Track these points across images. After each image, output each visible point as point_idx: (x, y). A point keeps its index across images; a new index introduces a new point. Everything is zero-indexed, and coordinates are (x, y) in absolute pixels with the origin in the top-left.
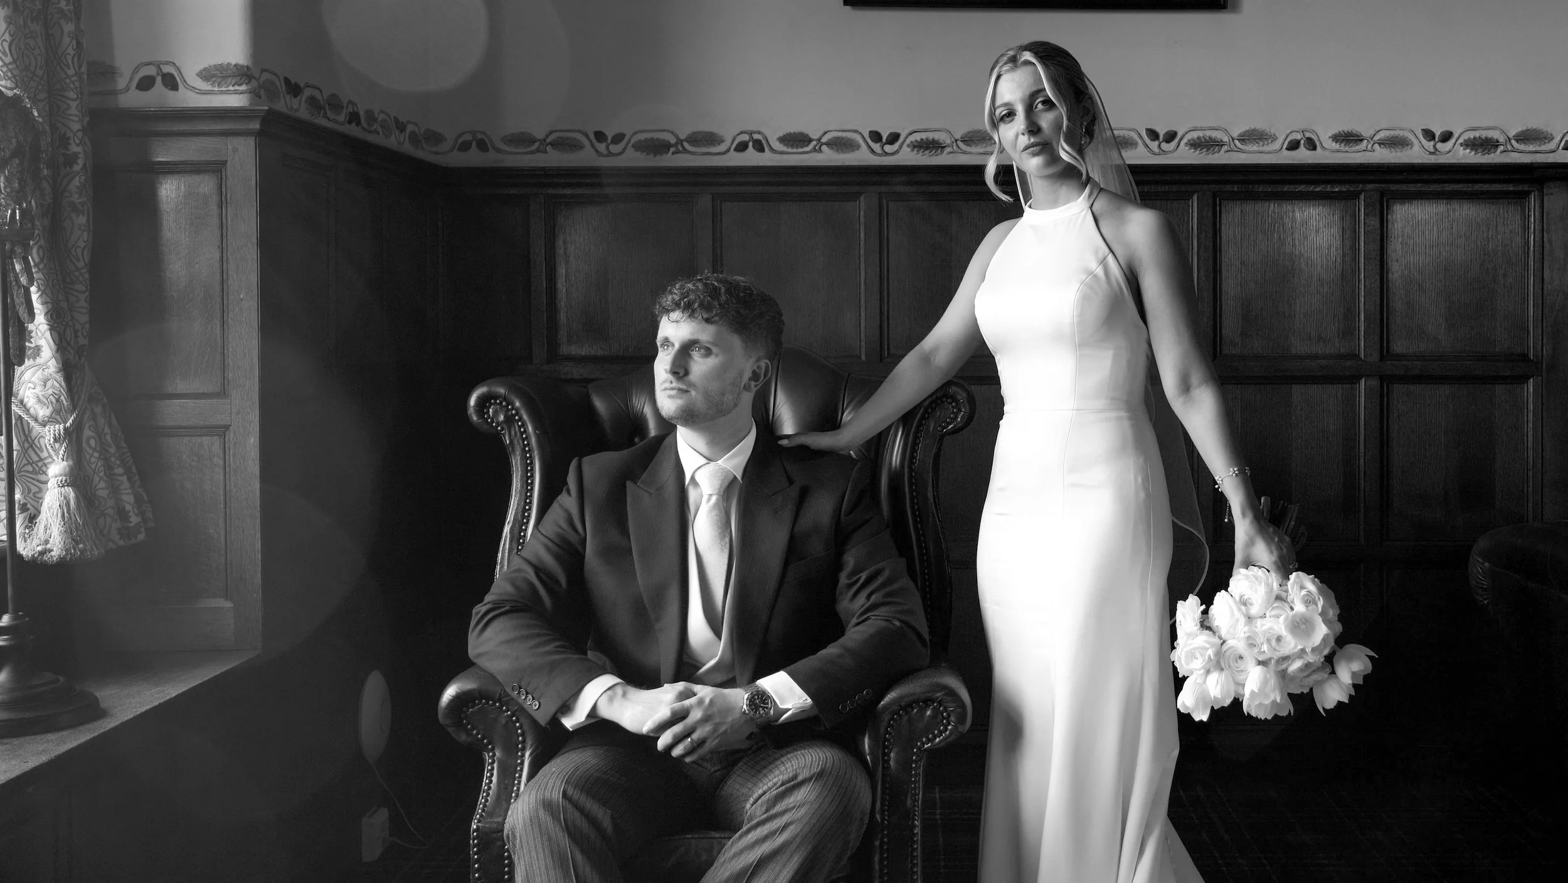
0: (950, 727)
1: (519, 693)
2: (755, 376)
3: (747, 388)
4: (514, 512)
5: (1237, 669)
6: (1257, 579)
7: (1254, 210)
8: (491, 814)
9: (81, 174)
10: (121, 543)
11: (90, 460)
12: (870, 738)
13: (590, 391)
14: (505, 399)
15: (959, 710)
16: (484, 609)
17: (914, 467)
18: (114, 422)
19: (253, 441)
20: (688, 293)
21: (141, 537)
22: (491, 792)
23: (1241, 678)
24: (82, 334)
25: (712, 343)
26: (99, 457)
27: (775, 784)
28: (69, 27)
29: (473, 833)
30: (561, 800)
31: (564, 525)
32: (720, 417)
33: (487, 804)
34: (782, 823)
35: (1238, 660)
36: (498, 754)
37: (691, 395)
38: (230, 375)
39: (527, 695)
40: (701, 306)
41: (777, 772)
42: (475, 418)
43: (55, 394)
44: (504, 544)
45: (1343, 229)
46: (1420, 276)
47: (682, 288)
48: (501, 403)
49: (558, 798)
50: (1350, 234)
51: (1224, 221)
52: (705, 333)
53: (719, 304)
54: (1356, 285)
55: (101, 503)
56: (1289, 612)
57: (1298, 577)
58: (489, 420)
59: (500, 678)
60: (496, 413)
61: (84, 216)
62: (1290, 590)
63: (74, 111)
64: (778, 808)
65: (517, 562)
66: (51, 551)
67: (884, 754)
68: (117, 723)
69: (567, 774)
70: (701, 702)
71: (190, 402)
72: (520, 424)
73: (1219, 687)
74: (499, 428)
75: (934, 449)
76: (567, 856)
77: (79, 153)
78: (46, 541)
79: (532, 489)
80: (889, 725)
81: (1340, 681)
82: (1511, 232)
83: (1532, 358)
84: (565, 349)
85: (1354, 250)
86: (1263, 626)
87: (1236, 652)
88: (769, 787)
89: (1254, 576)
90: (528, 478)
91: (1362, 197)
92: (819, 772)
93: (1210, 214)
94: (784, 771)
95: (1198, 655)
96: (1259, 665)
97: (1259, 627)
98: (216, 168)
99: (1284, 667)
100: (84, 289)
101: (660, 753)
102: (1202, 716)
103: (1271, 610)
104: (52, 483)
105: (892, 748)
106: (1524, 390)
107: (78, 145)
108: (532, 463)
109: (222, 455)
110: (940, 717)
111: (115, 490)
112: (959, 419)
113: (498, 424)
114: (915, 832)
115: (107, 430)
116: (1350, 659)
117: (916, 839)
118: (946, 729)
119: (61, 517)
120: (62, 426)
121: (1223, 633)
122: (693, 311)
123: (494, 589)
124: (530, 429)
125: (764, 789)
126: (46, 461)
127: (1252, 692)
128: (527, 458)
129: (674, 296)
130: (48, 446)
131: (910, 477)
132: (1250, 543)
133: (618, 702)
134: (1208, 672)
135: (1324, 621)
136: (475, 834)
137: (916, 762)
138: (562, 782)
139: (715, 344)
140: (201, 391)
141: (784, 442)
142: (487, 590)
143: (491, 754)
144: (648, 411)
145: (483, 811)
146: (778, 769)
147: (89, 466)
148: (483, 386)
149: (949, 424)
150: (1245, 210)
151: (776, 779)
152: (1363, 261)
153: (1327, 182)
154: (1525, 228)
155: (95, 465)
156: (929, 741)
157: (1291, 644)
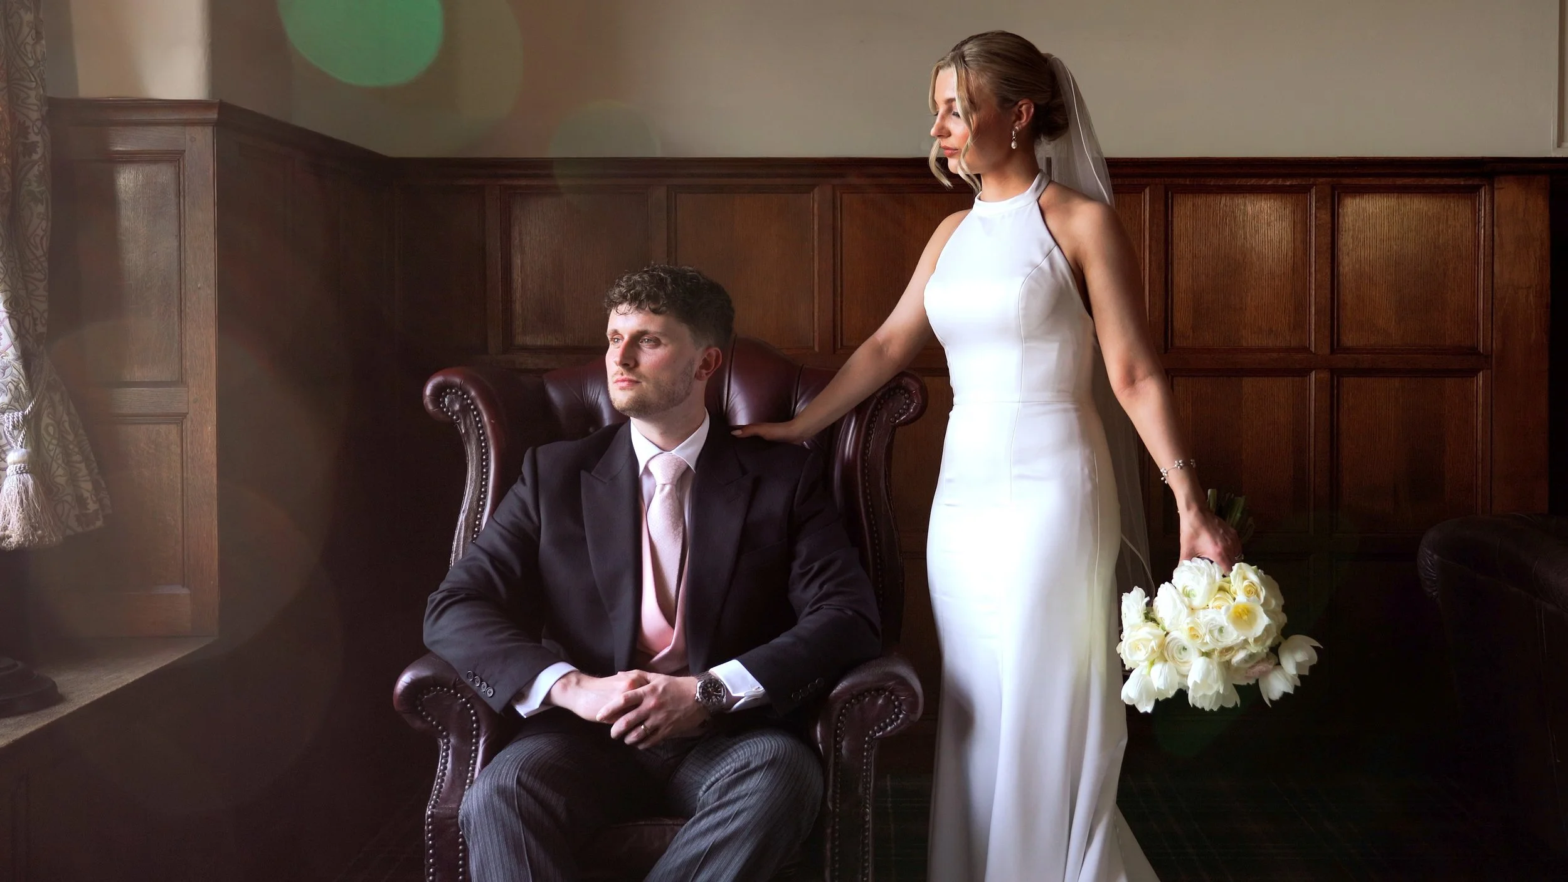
0: (901, 716)
1: (474, 680)
2: (706, 365)
3: (698, 376)
4: (469, 501)
5: (1182, 661)
6: (1199, 570)
7: (1206, 204)
8: (445, 801)
9: (40, 163)
10: (80, 530)
11: (48, 447)
12: (822, 726)
13: (545, 381)
14: (460, 389)
15: (910, 699)
16: (439, 597)
17: (866, 458)
18: (73, 410)
19: (210, 431)
20: (634, 285)
21: (99, 524)
22: (445, 778)
23: (1184, 669)
24: (41, 322)
25: (660, 333)
26: (58, 444)
27: (727, 772)
28: (28, 17)
29: (428, 819)
30: (515, 786)
31: (519, 514)
32: (672, 407)
33: (442, 790)
34: (734, 811)
35: (1182, 650)
36: (452, 740)
37: (642, 385)
38: (188, 364)
39: (481, 682)
40: (648, 297)
41: (729, 760)
42: (430, 407)
43: (15, 381)
44: (459, 533)
45: (1294, 222)
46: (1371, 268)
47: (629, 279)
48: (456, 392)
49: (513, 784)
50: (1301, 227)
51: (1175, 215)
52: (653, 324)
53: (665, 294)
54: (1306, 278)
55: (59, 489)
56: (1231, 602)
57: (1240, 568)
58: (445, 410)
59: (455, 666)
60: (451, 402)
61: (43, 205)
62: (1232, 581)
63: (33, 100)
64: (731, 795)
65: (472, 549)
66: (9, 537)
67: (836, 742)
68: (75, 708)
69: (521, 760)
70: (654, 690)
71: (146, 390)
72: (475, 413)
73: (1162, 678)
74: (455, 417)
75: (887, 440)
76: (522, 842)
77: (38, 142)
78: (4, 527)
79: (487, 478)
80: (841, 714)
81: (1284, 671)
82: (1461, 226)
83: (1481, 351)
84: (521, 339)
85: (1306, 243)
86: (1204, 617)
87: (1180, 643)
88: (721, 775)
89: (1196, 567)
90: (483, 467)
91: (1313, 191)
92: (772, 759)
93: (1162, 208)
94: (736, 759)
95: (1141, 647)
96: (1202, 656)
97: (1201, 619)
98: (174, 157)
99: (1227, 658)
100: (43, 277)
101: (613, 740)
102: (1146, 707)
103: (1215, 601)
104: (11, 470)
105: (844, 737)
106: (1473, 382)
107: (37, 134)
108: (487, 452)
109: (179, 443)
110: (891, 706)
111: (73, 479)
112: (911, 410)
113: (453, 413)
114: (867, 819)
115: (65, 418)
116: (1293, 650)
117: (867, 826)
118: (898, 718)
119: (20, 504)
120: (20, 413)
121: (1167, 624)
122: (641, 302)
123: (450, 576)
124: (485, 418)
125: (717, 776)
126: (4, 449)
127: (1195, 683)
128: (482, 448)
129: (621, 288)
130: (6, 433)
131: (863, 468)
132: (1195, 536)
133: (572, 689)
134: (1152, 663)
135: (1267, 612)
136: (430, 820)
137: (868, 750)
138: (516, 768)
139: (664, 334)
140: (159, 380)
141: (738, 433)
142: (442, 578)
143: (445, 741)
144: (602, 400)
145: (438, 797)
146: (731, 756)
147: (48, 453)
148: (439, 375)
149: (901, 415)
150: (1196, 204)
151: (729, 767)
152: (1314, 255)
153: (1278, 176)
154: (1476, 223)
155: (53, 452)
156: (881, 729)
157: (1233, 636)
